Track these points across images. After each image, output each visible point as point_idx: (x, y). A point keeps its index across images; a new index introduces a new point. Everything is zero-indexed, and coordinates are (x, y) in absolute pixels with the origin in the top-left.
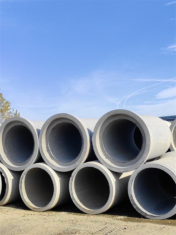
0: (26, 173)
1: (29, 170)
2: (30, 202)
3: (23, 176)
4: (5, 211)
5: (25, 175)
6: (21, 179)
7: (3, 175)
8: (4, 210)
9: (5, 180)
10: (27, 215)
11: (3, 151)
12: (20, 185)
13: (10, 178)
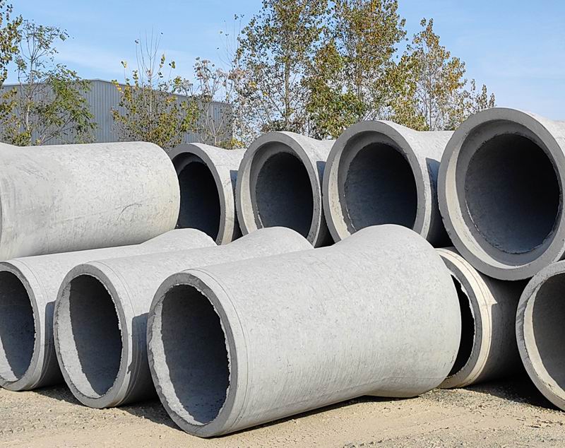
0: (538, 289)
1: (545, 278)
2: (553, 383)
3: (528, 299)
4: (473, 406)
5: (535, 294)
6: (522, 306)
7: (463, 289)
8: (472, 400)
9: (471, 306)
10: (544, 425)
11: (461, 215)
12: (518, 326)
13: (485, 300)
